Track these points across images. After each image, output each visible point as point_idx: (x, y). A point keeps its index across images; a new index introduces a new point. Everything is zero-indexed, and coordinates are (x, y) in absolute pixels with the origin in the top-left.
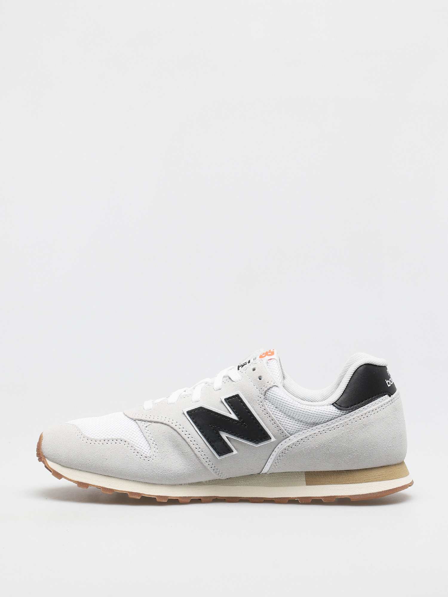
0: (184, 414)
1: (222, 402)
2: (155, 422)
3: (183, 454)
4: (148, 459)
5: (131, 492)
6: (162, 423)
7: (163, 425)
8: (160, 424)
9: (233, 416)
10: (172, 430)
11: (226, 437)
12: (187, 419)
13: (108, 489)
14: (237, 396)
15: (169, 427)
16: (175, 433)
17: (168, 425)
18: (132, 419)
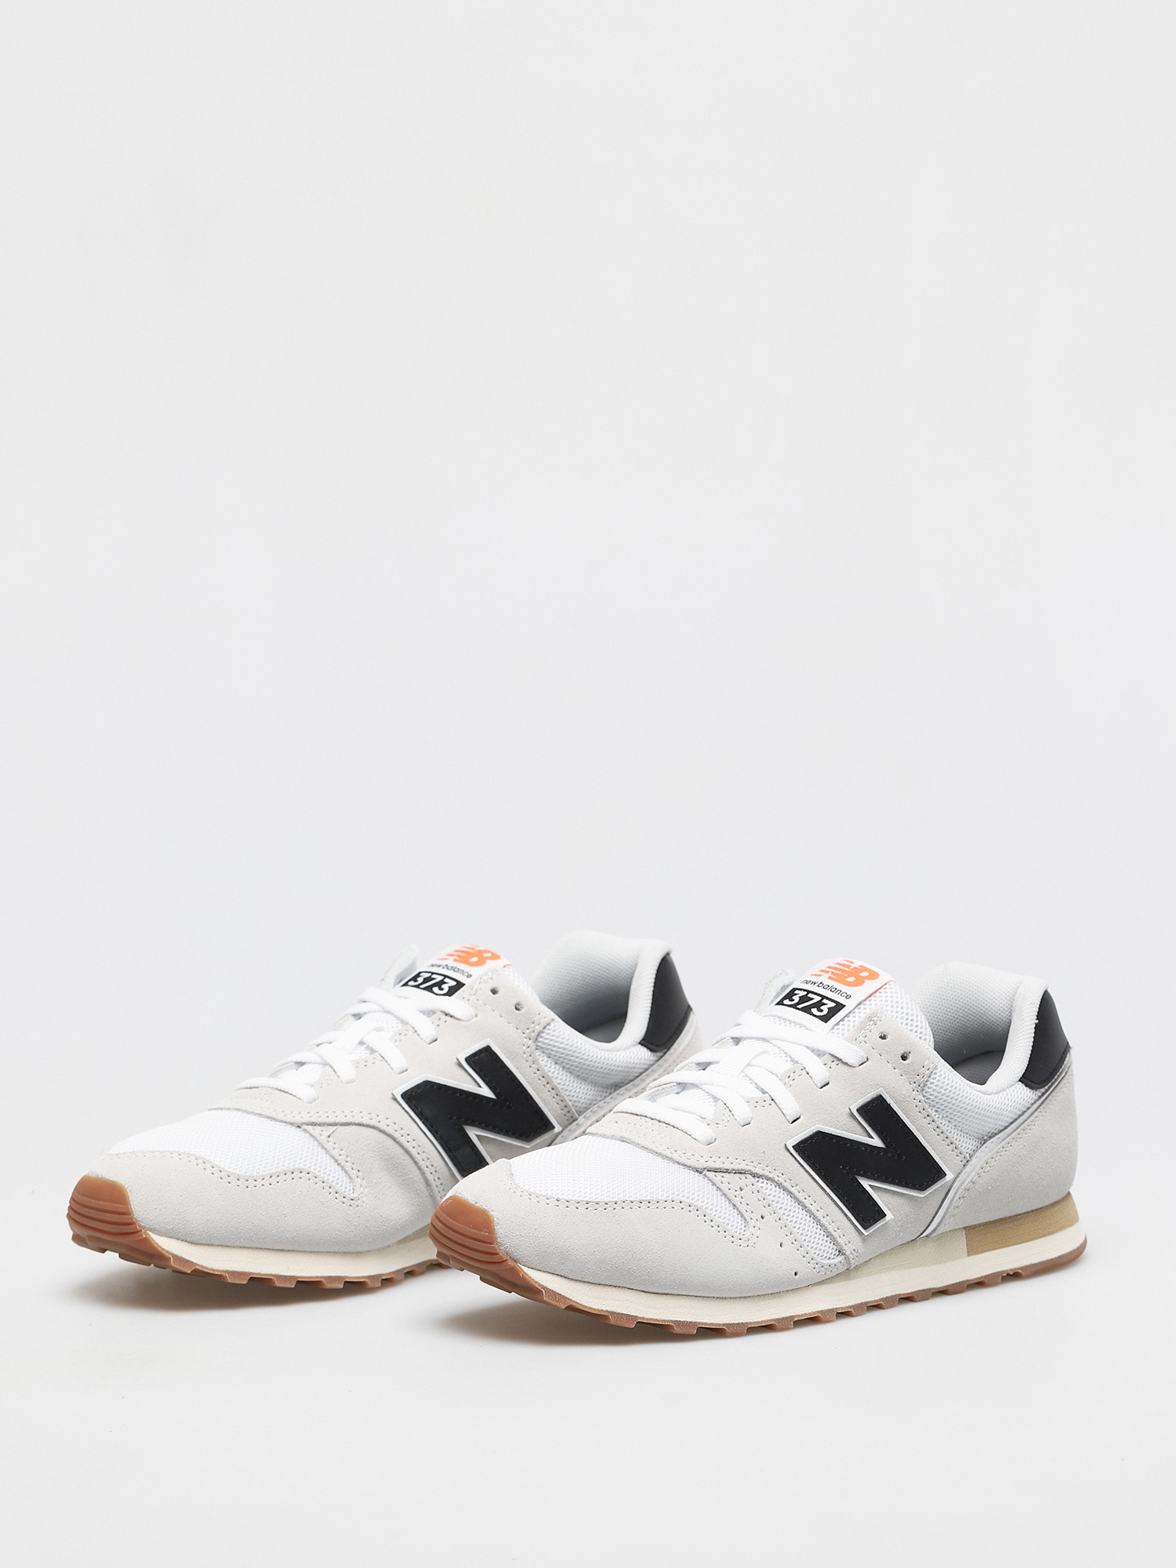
0: (395, 1099)
1: (460, 1065)
2: (343, 1124)
3: (406, 1183)
4: (357, 1203)
5: (328, 1277)
6: (359, 1125)
7: (362, 1128)
8: (355, 1127)
9: (486, 1091)
10: (382, 1135)
11: (477, 1135)
12: (403, 1108)
13: (286, 1277)
14: (488, 1050)
15: (375, 1132)
16: (391, 1142)
17: (373, 1127)
18: (292, 1124)
